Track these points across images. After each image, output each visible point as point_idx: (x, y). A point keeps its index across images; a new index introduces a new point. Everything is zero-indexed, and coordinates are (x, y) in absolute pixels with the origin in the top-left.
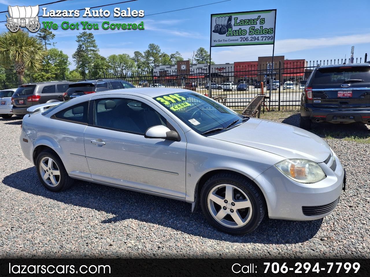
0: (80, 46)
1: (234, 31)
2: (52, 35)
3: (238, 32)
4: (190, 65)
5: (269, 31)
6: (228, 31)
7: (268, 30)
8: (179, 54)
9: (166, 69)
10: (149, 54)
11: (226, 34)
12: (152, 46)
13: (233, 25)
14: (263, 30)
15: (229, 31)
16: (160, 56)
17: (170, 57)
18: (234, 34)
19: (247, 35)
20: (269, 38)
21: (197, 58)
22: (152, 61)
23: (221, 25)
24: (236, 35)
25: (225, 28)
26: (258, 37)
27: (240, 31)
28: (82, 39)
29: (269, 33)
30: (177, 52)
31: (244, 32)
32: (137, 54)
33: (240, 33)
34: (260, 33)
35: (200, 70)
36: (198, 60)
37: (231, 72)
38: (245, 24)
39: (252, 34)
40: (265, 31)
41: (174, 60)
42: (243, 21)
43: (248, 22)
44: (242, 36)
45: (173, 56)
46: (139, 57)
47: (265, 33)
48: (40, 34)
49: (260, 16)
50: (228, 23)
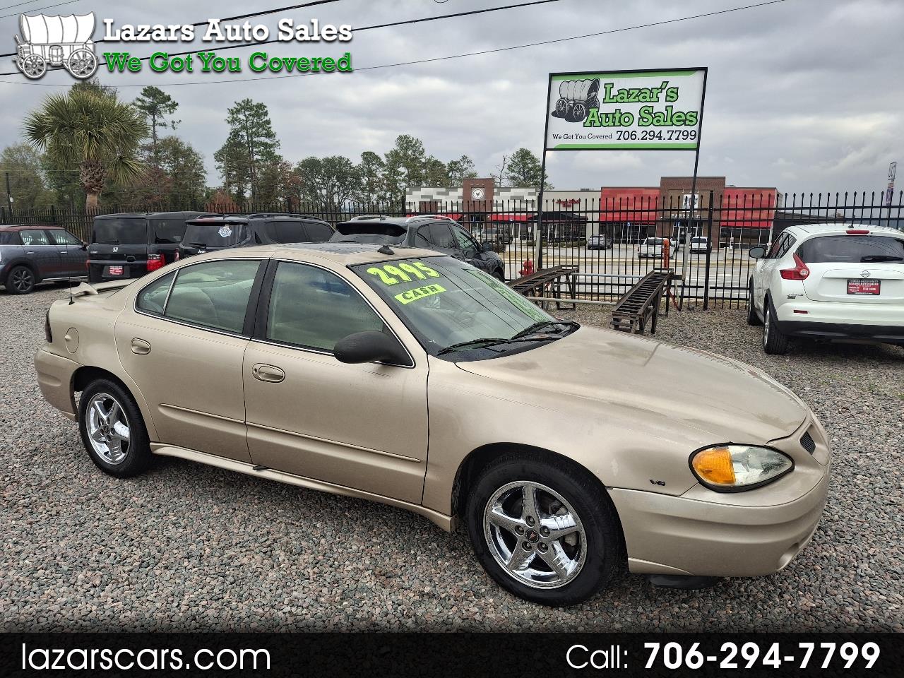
0: (235, 134)
2: (169, 103)
3: (614, 117)
4: (495, 190)
5: (688, 117)
6: (588, 114)
7: (685, 115)
9: (436, 197)
10: (395, 158)
11: (584, 121)
12: (405, 142)
13: (601, 101)
14: (672, 116)
15: (591, 115)
16: (424, 166)
17: (447, 169)
19: (634, 127)
20: (687, 135)
21: (512, 174)
22: (403, 176)
23: (573, 100)
25: (581, 107)
26: (661, 132)
27: (617, 115)
28: (241, 117)
29: (687, 122)
31: (627, 119)
33: (617, 119)
34: (664, 121)
35: (518, 202)
36: (513, 178)
37: (593, 212)
38: (631, 99)
40: (678, 119)
41: (458, 175)
42: (626, 93)
43: (637, 96)
44: (621, 128)
45: (454, 166)
46: (373, 165)
47: (678, 124)
48: (143, 101)
49: (667, 82)
50: (588, 97)
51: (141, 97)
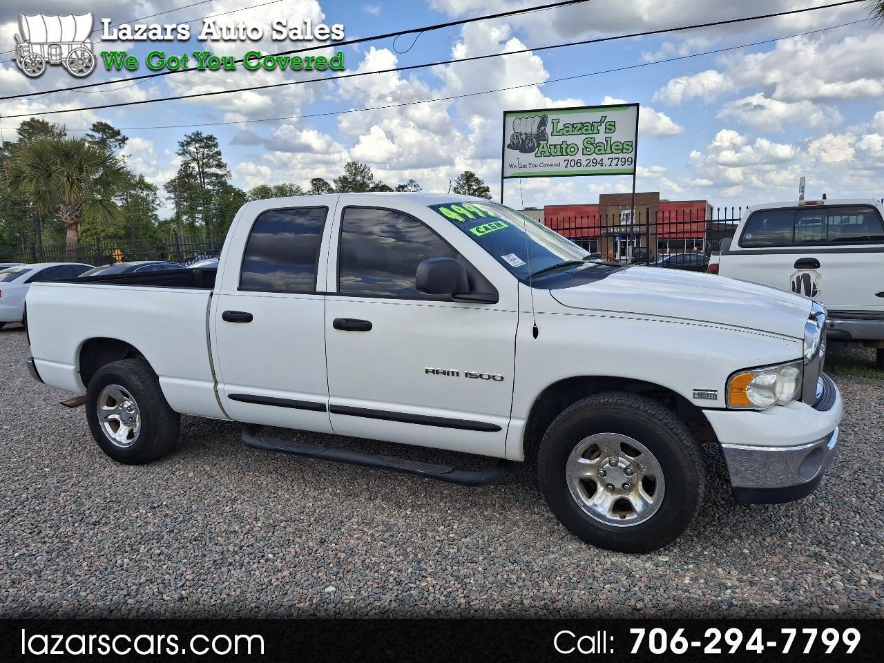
0: (186, 165)
1: (553, 147)
2: (119, 137)
3: (561, 148)
5: (625, 146)
6: (538, 146)
7: (623, 145)
8: (415, 186)
11: (536, 151)
12: (354, 168)
13: (549, 134)
14: (611, 146)
15: (541, 146)
18: (553, 154)
19: (579, 156)
23: (525, 134)
24: (556, 154)
25: (532, 140)
26: (602, 159)
27: (564, 146)
28: (192, 149)
29: (625, 151)
30: (412, 182)
31: (572, 150)
32: (318, 183)
33: (564, 150)
34: (604, 150)
38: (575, 132)
40: (617, 147)
42: (571, 126)
43: (580, 129)
44: (569, 157)
46: (322, 190)
47: (617, 152)
48: (93, 137)
49: (606, 117)
50: (538, 130)
51: (91, 133)
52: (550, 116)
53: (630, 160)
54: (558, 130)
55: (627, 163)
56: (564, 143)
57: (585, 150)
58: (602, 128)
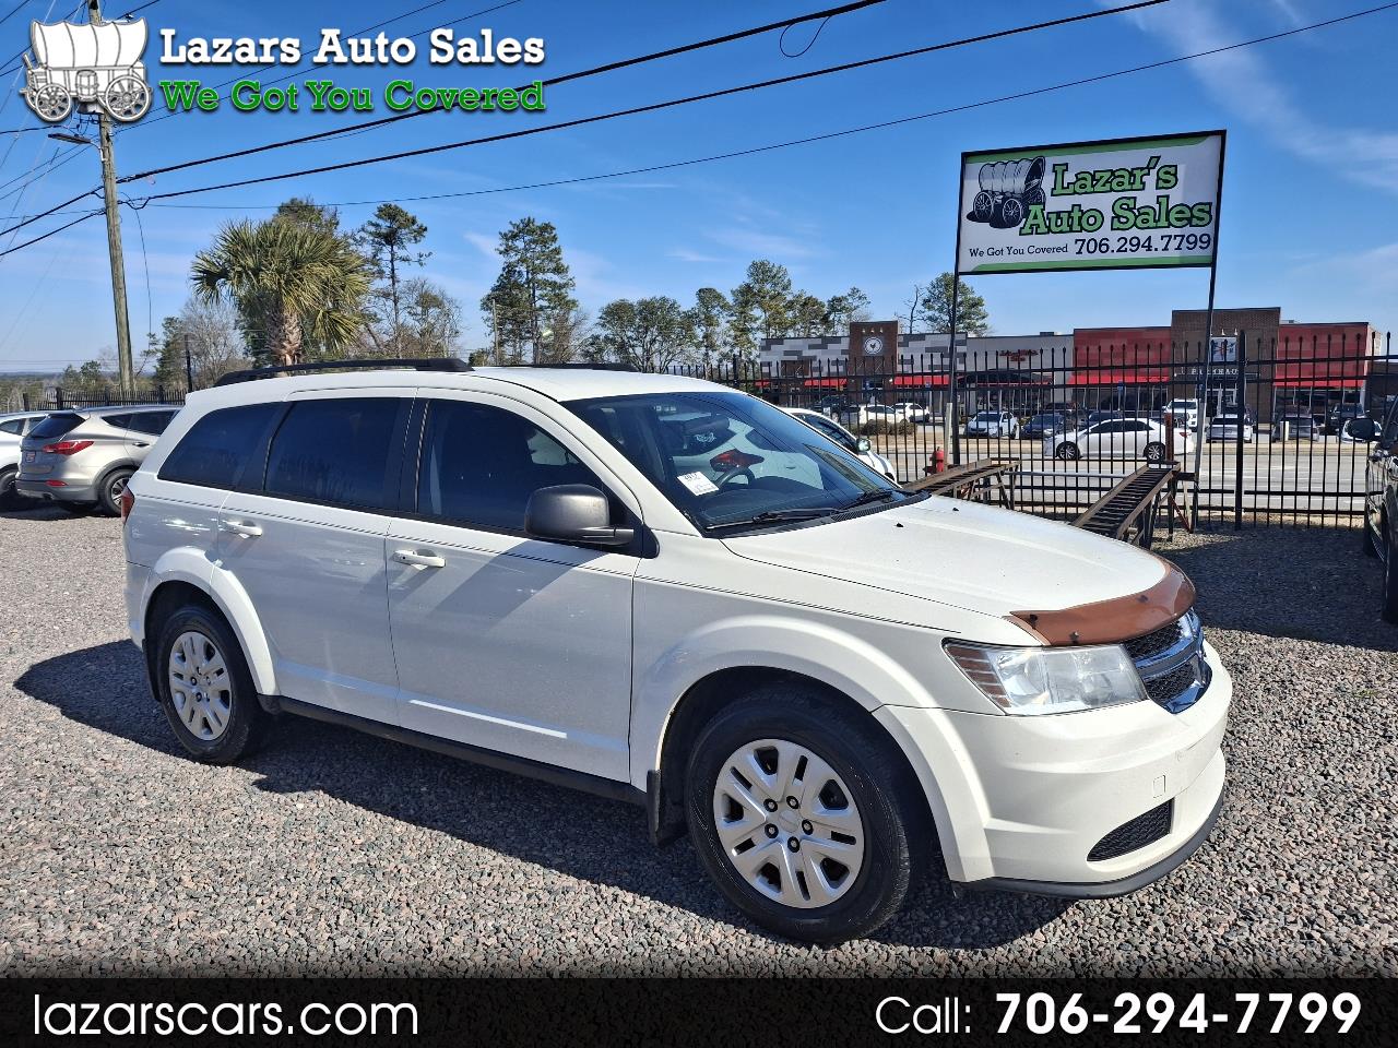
0: (510, 270)
1: (1053, 217)
2: (415, 227)
3: (1070, 217)
4: (901, 339)
5: (1195, 213)
6: (1026, 215)
7: (1191, 209)
8: (860, 298)
9: (807, 353)
10: (747, 296)
11: (1021, 225)
12: (761, 271)
13: (1048, 193)
14: (1168, 212)
15: (1032, 215)
16: (790, 305)
17: (826, 310)
18: (1053, 228)
19: (1105, 232)
20: (1195, 242)
21: (930, 313)
22: (759, 322)
23: (1002, 193)
24: (1059, 229)
25: (1015, 203)
26: (1149, 238)
27: (1076, 214)
28: (520, 244)
29: (1195, 221)
30: (855, 291)
31: (1092, 221)
32: (707, 296)
33: (1075, 221)
34: (1155, 221)
35: (937, 356)
36: (930, 318)
37: (1063, 370)
38: (1097, 188)
39: (1122, 226)
40: (1179, 216)
41: (844, 317)
42: (1089, 177)
43: (1107, 182)
44: (1084, 235)
45: (836, 304)
46: (713, 307)
47: (1179, 224)
48: (377, 225)
49: (1159, 158)
50: (1027, 187)
51: (375, 220)
52: (1051, 160)
53: (1205, 239)
54: (1065, 185)
55: (1199, 244)
56: (1076, 208)
57: (1116, 220)
58: (1151, 180)
